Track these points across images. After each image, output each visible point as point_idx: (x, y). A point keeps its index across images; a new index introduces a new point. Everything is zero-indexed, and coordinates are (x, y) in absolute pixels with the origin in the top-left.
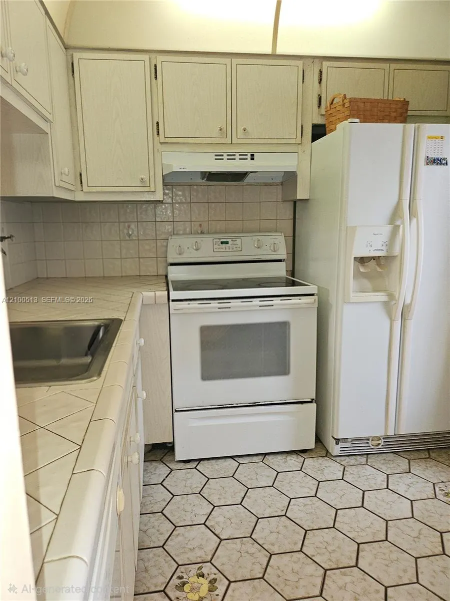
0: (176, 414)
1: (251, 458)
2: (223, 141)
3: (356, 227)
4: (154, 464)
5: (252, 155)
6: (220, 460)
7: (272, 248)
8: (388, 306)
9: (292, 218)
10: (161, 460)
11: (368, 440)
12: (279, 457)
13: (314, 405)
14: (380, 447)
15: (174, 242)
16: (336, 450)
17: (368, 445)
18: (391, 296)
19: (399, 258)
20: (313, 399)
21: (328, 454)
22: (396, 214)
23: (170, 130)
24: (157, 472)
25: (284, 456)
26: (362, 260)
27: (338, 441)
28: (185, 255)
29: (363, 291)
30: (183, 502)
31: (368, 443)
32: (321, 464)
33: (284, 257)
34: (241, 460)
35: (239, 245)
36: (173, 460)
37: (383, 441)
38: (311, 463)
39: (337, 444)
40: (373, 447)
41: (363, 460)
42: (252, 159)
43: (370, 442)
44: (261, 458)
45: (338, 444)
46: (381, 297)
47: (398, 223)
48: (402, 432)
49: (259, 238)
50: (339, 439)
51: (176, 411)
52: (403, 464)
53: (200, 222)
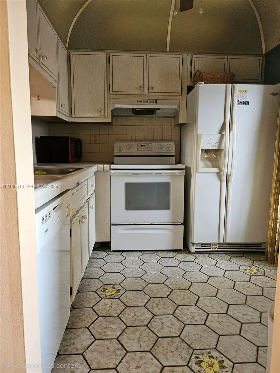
0: (112, 226)
1: (149, 252)
2: (141, 94)
3: (202, 134)
4: (100, 252)
5: (156, 101)
6: (133, 252)
7: (168, 149)
8: (219, 175)
9: (180, 134)
10: (104, 251)
11: (210, 245)
12: (164, 252)
13: (183, 226)
14: (216, 249)
15: (117, 145)
16: (193, 249)
18: (221, 170)
19: (224, 151)
20: (182, 223)
21: (189, 252)
22: (223, 127)
23: (115, 88)
24: (101, 254)
25: (167, 252)
26: (207, 151)
27: (194, 244)
28: (122, 152)
29: (207, 166)
30: (112, 265)
31: (210, 247)
32: (184, 256)
33: (174, 154)
34: (144, 253)
35: (151, 147)
36: (110, 251)
37: (218, 246)
38: (179, 256)
39: (193, 246)
40: (212, 249)
41: (207, 255)
42: (156, 103)
43: (211, 246)
44: (155, 252)
45: (194, 246)
46: (216, 170)
47: (224, 133)
48: (228, 241)
49: (161, 144)
50: (194, 243)
51: (112, 225)
52: (228, 258)
53: (131, 136)
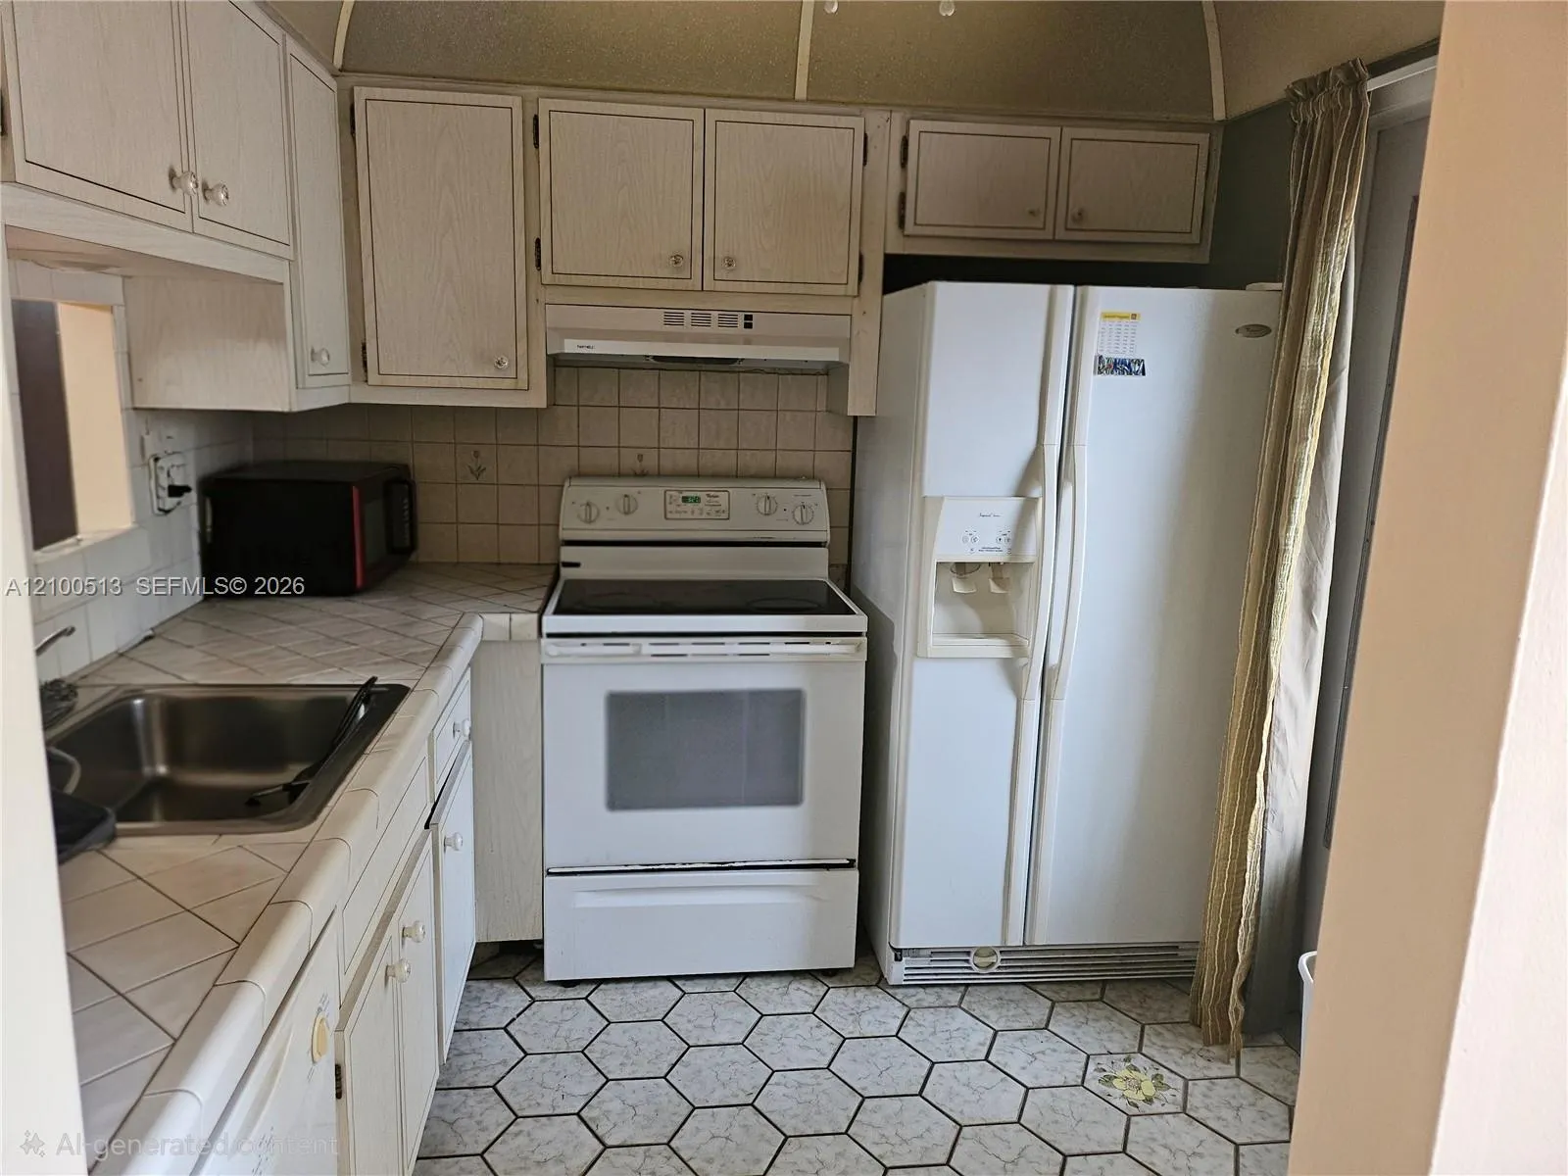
0: (548, 879)
1: (712, 981)
2: (680, 285)
3: (942, 498)
4: (498, 985)
5: (748, 317)
6: (643, 985)
7: (798, 519)
8: (1012, 672)
9: (850, 448)
10: (515, 980)
11: (968, 953)
12: (774, 984)
13: (853, 876)
14: (994, 969)
15: (575, 494)
16: (896, 972)
17: (966, 965)
18: (1017, 648)
19: (1033, 571)
20: (852, 861)
21: (880, 982)
22: (1032, 469)
23: (564, 257)
24: (502, 1003)
25: (785, 981)
26: (962, 569)
27: (899, 952)
28: (598, 525)
29: (962, 633)
30: (546, 1067)
31: (967, 961)
32: (860, 1002)
33: (825, 537)
34: (688, 987)
35: (724, 506)
36: (540, 980)
37: (1000, 957)
38: (840, 1000)
39: (898, 959)
40: (977, 970)
41: (954, 997)
42: (748, 326)
43: (971, 958)
44: (734, 982)
45: (901, 960)
46: (997, 648)
47: (1036, 493)
48: (1041, 939)
49: (770, 492)
50: (900, 950)
51: (549, 874)
52: (1038, 1008)
53: (640, 451)
